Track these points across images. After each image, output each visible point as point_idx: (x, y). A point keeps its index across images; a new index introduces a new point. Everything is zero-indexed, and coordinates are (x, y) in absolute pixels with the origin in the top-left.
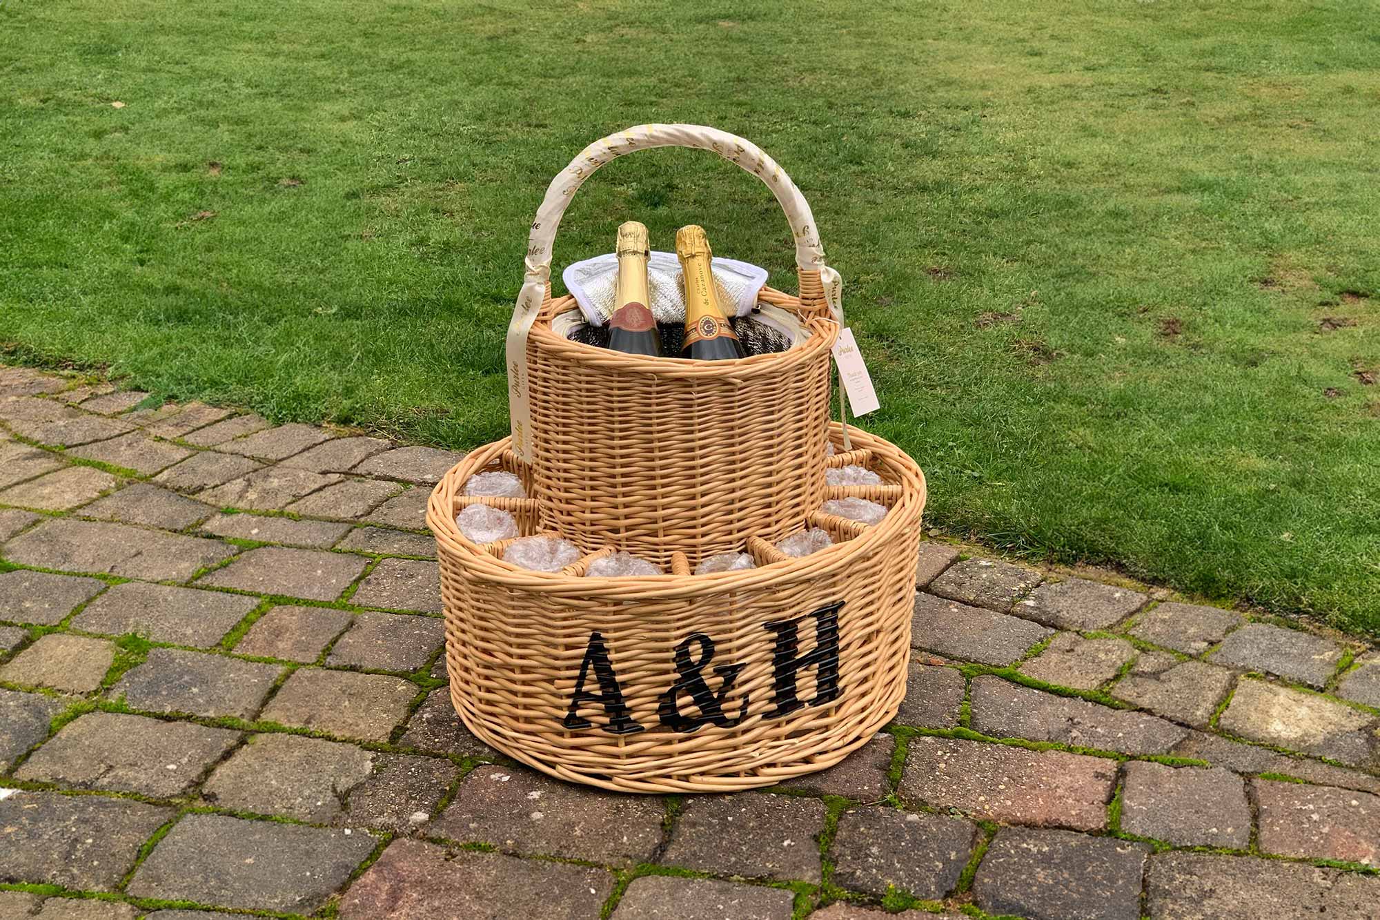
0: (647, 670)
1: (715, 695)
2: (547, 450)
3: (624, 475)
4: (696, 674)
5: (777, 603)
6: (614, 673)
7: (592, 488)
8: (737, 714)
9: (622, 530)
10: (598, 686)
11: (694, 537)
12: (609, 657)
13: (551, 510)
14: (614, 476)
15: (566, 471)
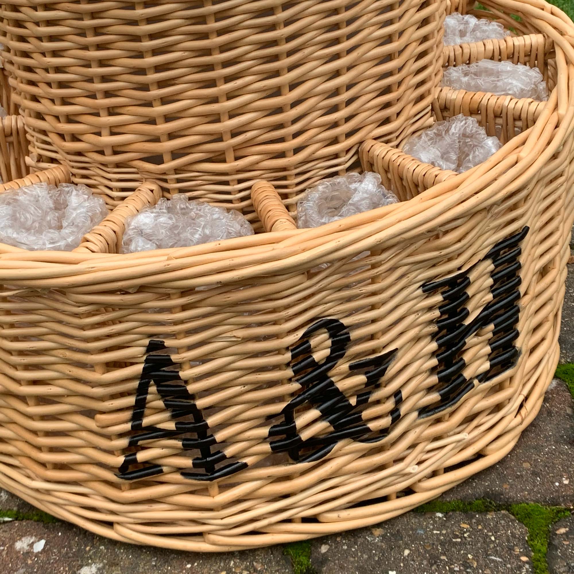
0: (244, 384)
1: (353, 401)
2: (22, 39)
3: (159, 68)
4: (323, 376)
5: (444, 252)
6: (193, 397)
7: (108, 94)
8: (386, 422)
9: (166, 157)
10: (167, 415)
11: (282, 155)
12: (182, 374)
13: (44, 132)
14: (141, 71)
15: (58, 69)
